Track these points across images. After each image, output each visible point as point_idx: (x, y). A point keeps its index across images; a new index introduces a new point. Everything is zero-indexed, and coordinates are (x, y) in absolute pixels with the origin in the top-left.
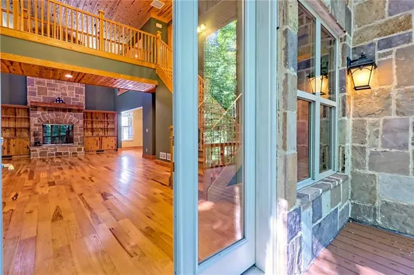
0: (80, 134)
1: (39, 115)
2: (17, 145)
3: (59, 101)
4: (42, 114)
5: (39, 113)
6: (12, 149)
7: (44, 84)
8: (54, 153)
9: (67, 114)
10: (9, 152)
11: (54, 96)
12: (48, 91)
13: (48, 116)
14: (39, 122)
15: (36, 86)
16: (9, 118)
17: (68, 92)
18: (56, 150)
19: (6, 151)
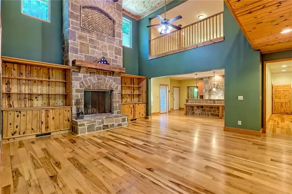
0: (118, 102)
1: (81, 78)
2: (57, 117)
3: (104, 61)
4: (84, 77)
5: (81, 75)
6: (51, 123)
7: (87, 40)
8: (102, 126)
9: (108, 78)
10: (47, 128)
11: (95, 55)
12: (90, 49)
13: (90, 80)
14: (81, 86)
15: (78, 41)
16: (42, 82)
17: (108, 52)
18: (103, 122)
19: (44, 126)
